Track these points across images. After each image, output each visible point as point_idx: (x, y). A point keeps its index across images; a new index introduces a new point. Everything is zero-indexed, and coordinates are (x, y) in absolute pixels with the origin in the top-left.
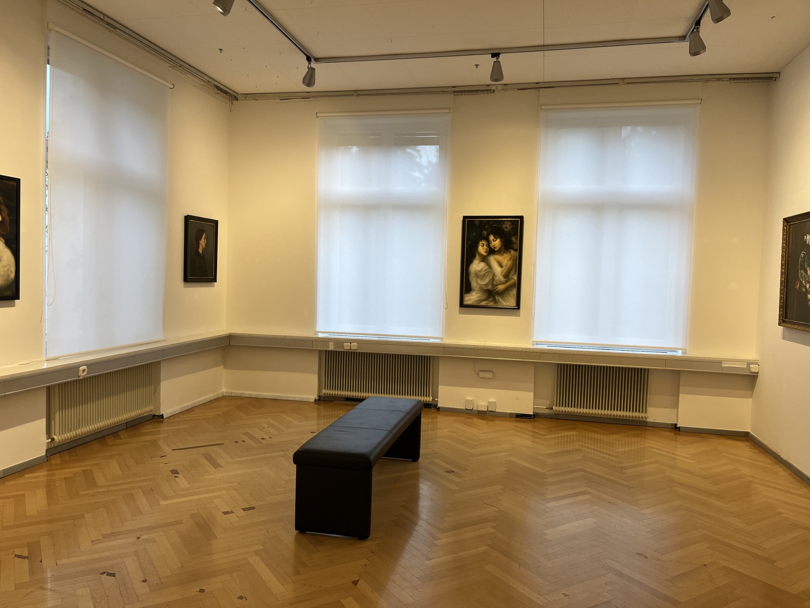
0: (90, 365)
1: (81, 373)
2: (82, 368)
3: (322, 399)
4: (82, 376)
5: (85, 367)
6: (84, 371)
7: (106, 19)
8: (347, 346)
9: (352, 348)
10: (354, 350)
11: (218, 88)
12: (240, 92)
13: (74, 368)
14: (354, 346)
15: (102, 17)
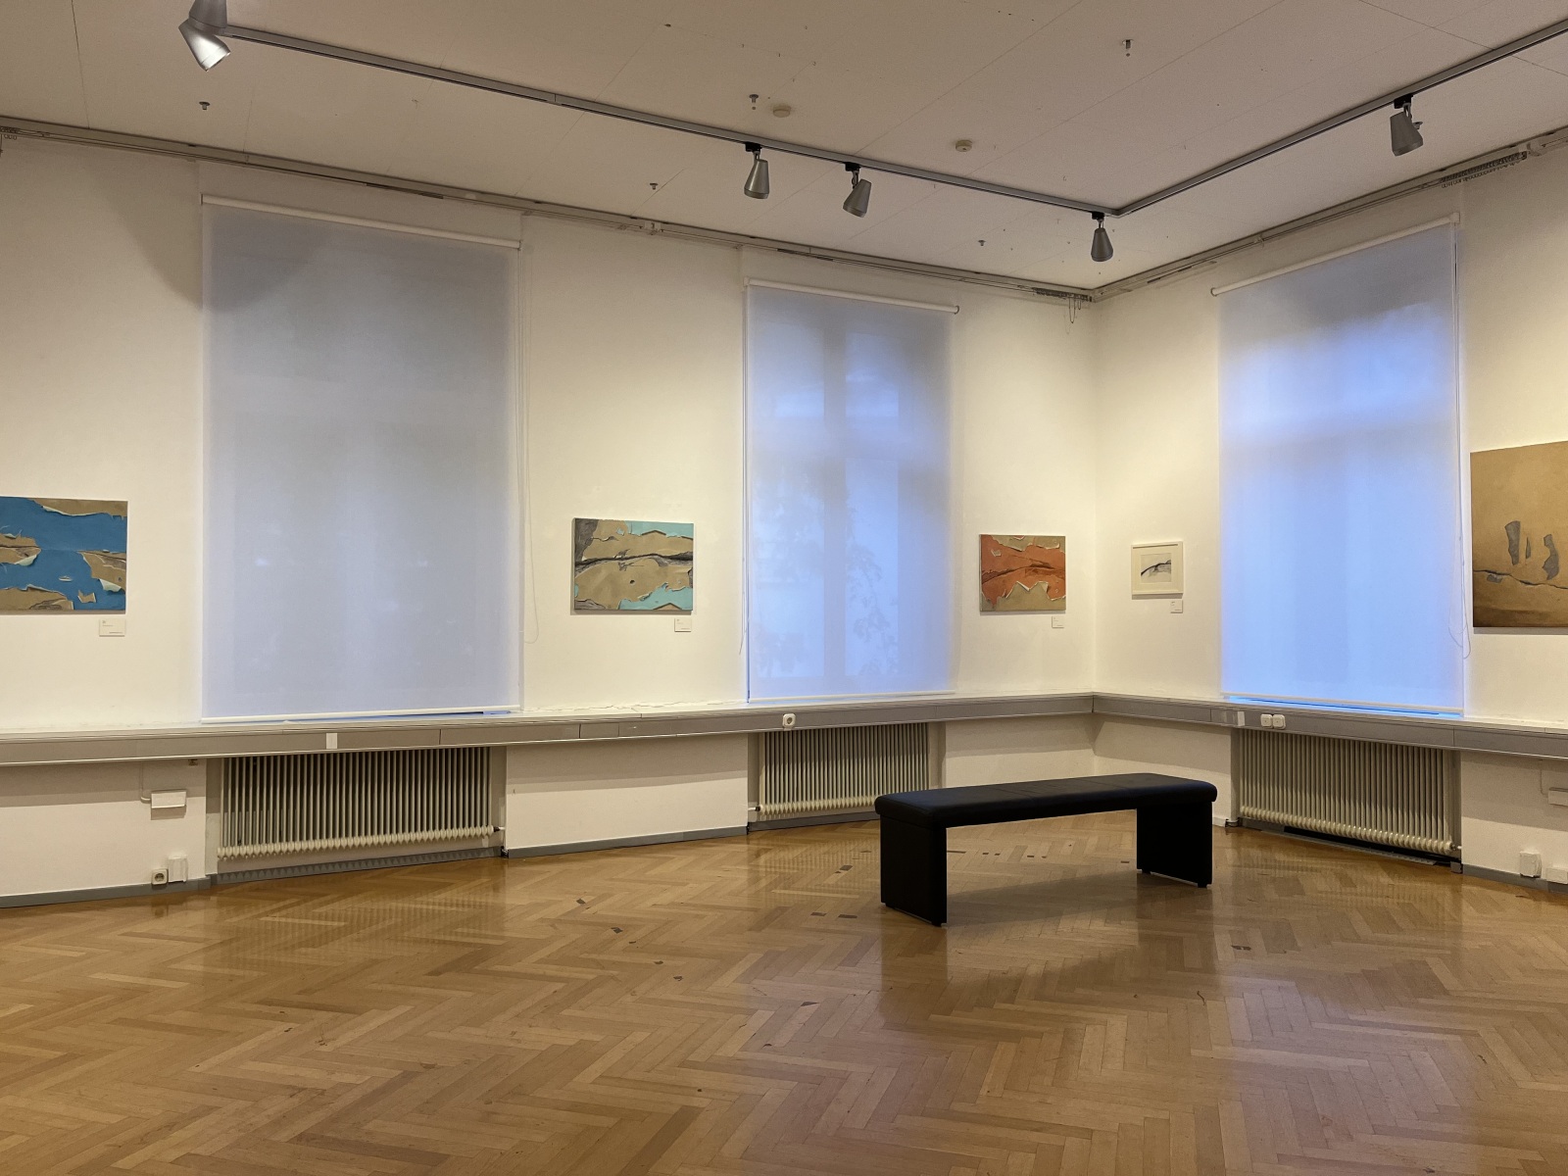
0: (800, 714)
1: (785, 723)
2: (786, 716)
3: (1245, 824)
4: (788, 727)
5: (792, 716)
6: (790, 720)
7: (813, 251)
8: (1266, 720)
9: (1275, 725)
10: (1278, 728)
11: (1040, 291)
12: (1092, 287)
13: (776, 715)
14: (1279, 721)
15: (806, 250)
